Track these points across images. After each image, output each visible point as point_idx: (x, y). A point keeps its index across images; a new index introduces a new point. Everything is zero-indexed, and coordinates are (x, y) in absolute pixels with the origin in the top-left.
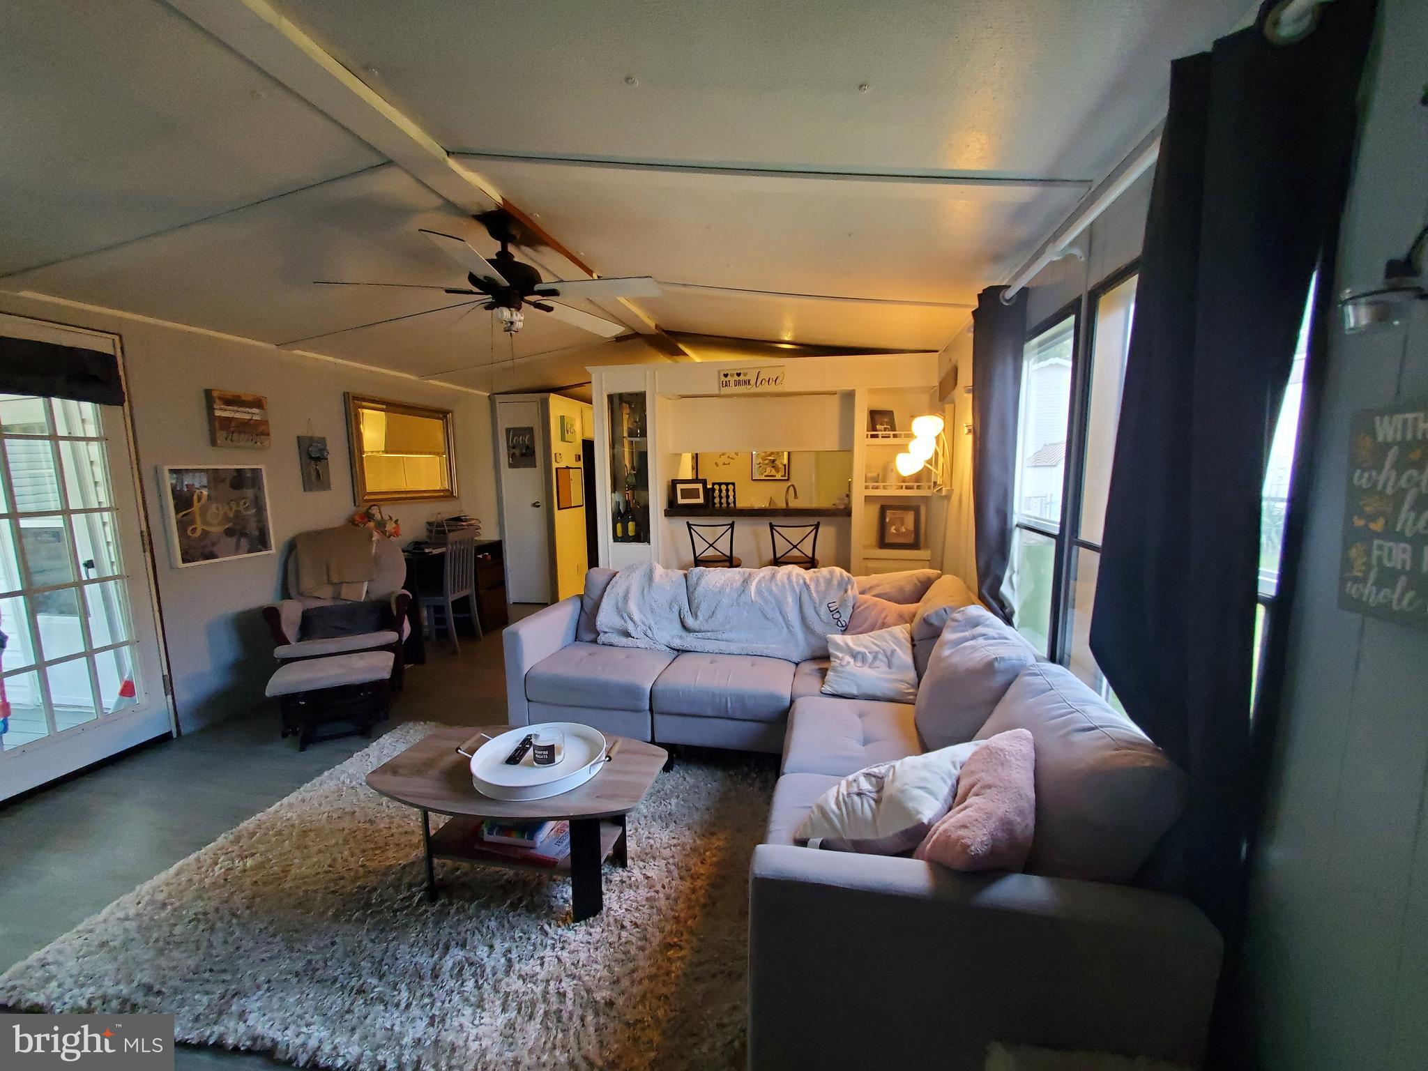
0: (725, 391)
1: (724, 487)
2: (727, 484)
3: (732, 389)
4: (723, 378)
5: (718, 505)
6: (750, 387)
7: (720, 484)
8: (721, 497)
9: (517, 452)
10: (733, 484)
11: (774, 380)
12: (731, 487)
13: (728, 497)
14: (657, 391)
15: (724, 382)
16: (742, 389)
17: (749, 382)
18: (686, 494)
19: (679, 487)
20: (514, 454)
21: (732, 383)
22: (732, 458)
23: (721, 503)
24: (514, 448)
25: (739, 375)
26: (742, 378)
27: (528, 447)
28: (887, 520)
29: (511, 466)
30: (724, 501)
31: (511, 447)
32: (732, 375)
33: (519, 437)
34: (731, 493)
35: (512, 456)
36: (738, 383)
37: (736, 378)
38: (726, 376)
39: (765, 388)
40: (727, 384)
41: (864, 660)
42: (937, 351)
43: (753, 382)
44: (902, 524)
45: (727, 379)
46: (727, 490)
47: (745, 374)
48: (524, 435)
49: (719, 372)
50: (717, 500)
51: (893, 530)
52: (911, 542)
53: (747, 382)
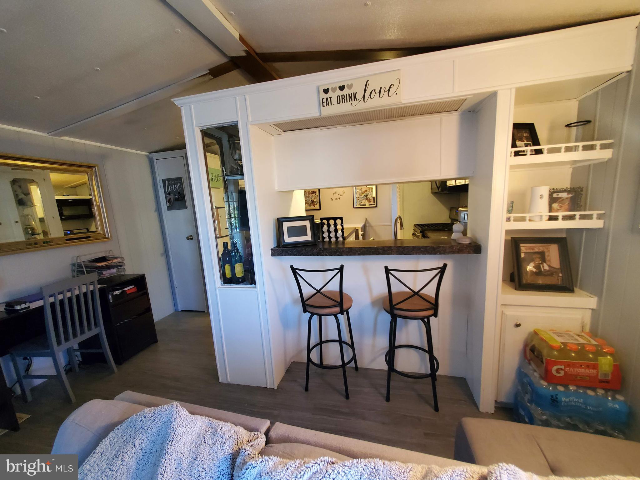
0: (328, 111)
1: (332, 222)
2: (335, 219)
3: (335, 109)
4: (323, 95)
5: (327, 239)
6: (356, 102)
7: (328, 219)
8: (329, 232)
9: (172, 197)
10: (341, 218)
11: (387, 89)
12: (339, 222)
13: (336, 231)
14: (250, 120)
15: (325, 100)
16: (347, 108)
17: (355, 97)
18: (293, 232)
19: (286, 225)
20: (170, 199)
21: (334, 100)
22: (341, 195)
23: (330, 237)
24: (169, 194)
26: (346, 91)
27: (179, 193)
28: (523, 255)
29: (169, 209)
30: (333, 235)
31: (167, 194)
32: (334, 90)
33: (173, 186)
34: (339, 227)
35: (169, 201)
36: (341, 99)
37: (340, 93)
38: (326, 91)
39: (375, 103)
40: (328, 102)
43: (359, 96)
44: (543, 260)
45: (328, 95)
46: (335, 225)
47: (350, 87)
48: (176, 184)
49: (316, 90)
50: (326, 235)
51: (530, 268)
52: (560, 283)
53: (353, 97)
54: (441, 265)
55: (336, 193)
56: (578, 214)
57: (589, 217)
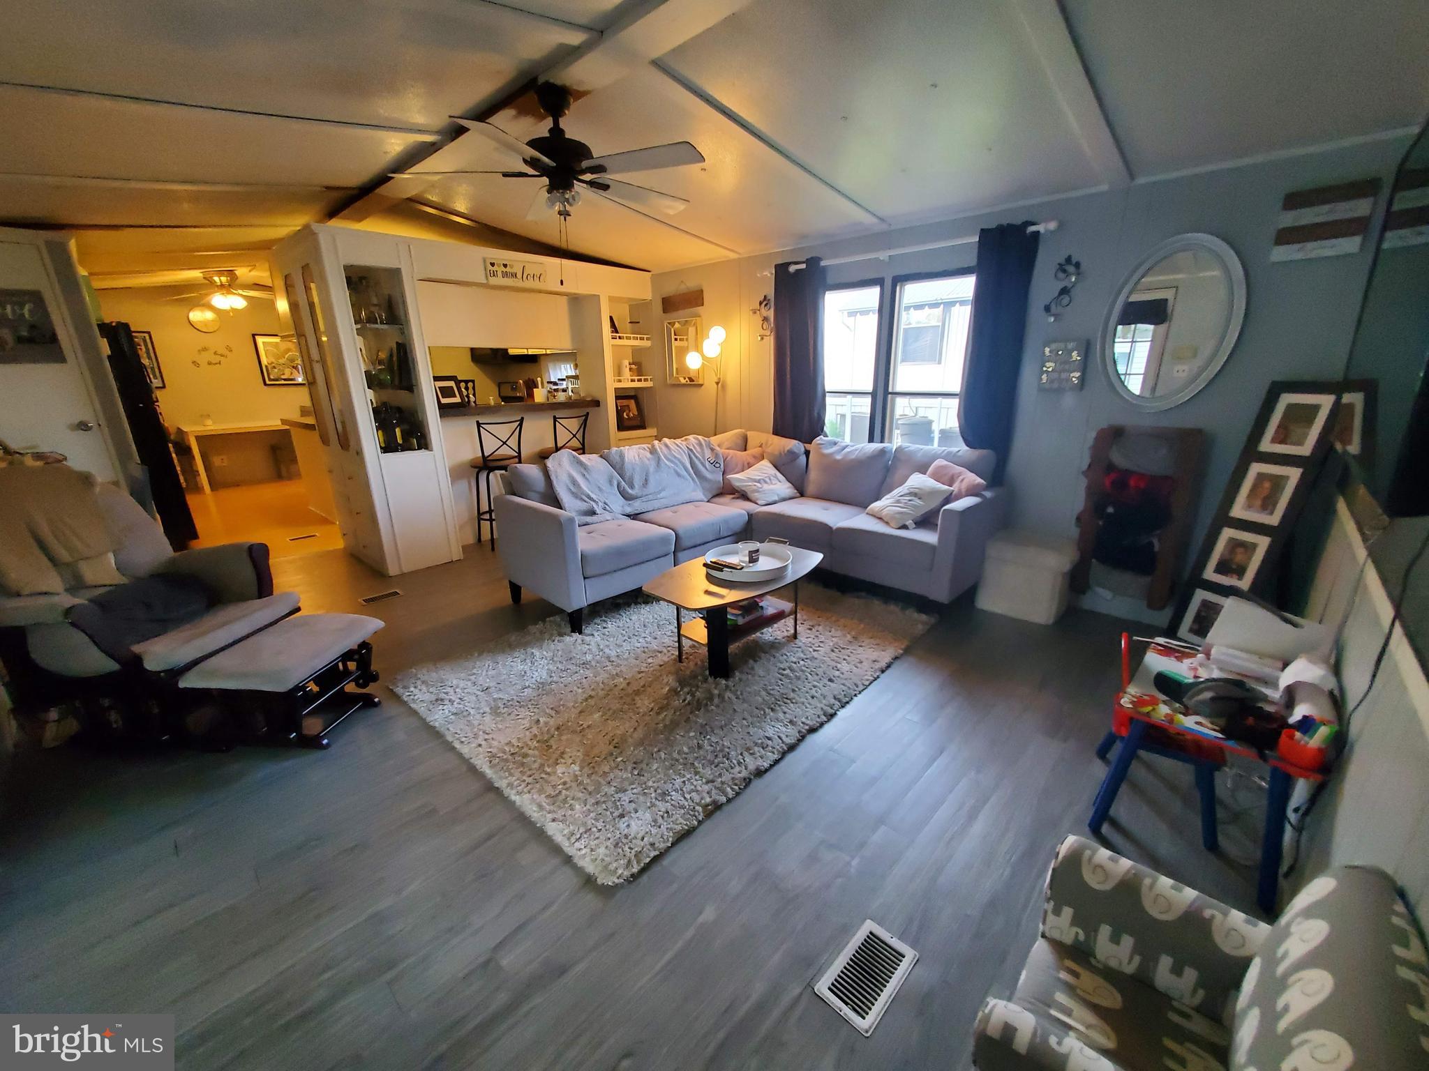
0: (493, 281)
2: (466, 382)
3: (499, 281)
4: (490, 267)
9: (8, 335)
10: (473, 381)
11: (538, 276)
12: (470, 385)
15: (492, 272)
16: (509, 282)
19: (437, 384)
21: (500, 274)
22: (222, 356)
25: (505, 266)
26: (508, 269)
27: (34, 327)
28: (619, 408)
34: (471, 392)
36: (505, 275)
37: (504, 270)
39: (529, 284)
40: (494, 274)
41: (766, 482)
42: (649, 271)
43: (519, 275)
44: (630, 410)
46: (467, 388)
48: (19, 304)
49: (485, 261)
51: (625, 416)
52: (639, 424)
53: (514, 275)
54: (585, 414)
55: (205, 349)
56: (643, 378)
57: (646, 380)
